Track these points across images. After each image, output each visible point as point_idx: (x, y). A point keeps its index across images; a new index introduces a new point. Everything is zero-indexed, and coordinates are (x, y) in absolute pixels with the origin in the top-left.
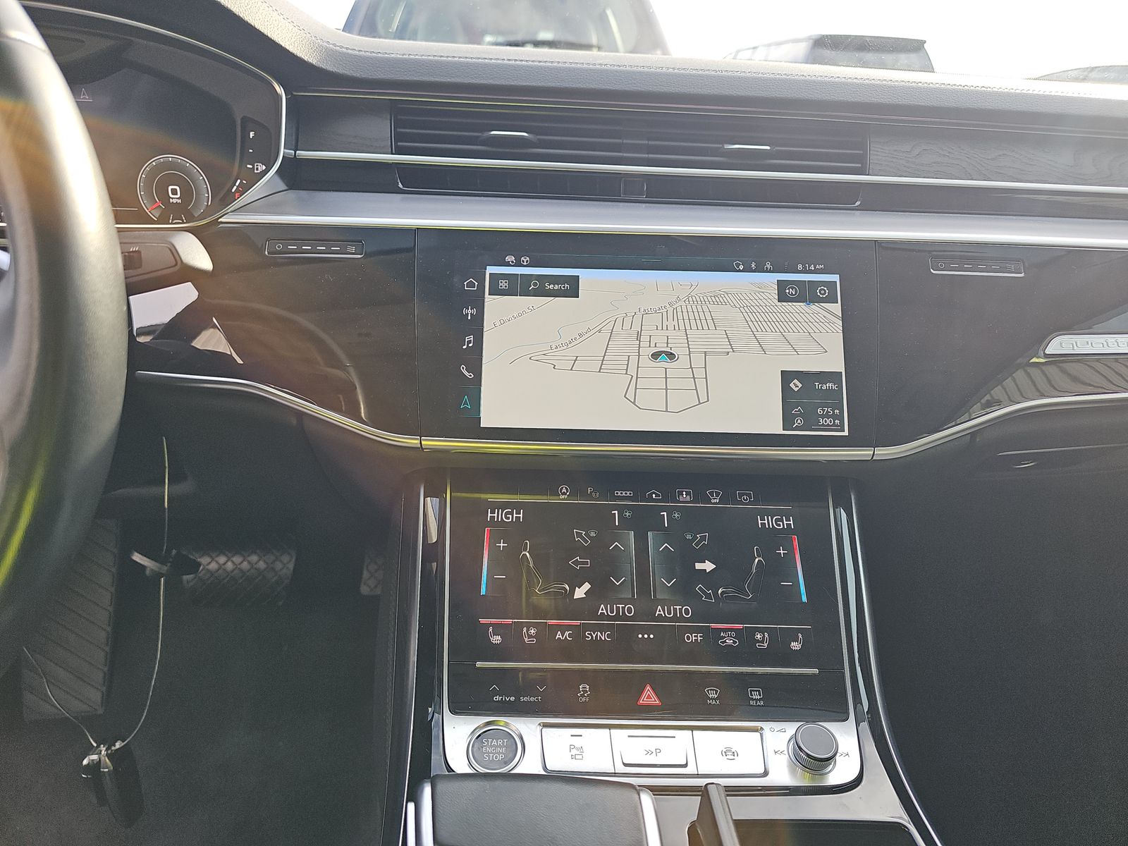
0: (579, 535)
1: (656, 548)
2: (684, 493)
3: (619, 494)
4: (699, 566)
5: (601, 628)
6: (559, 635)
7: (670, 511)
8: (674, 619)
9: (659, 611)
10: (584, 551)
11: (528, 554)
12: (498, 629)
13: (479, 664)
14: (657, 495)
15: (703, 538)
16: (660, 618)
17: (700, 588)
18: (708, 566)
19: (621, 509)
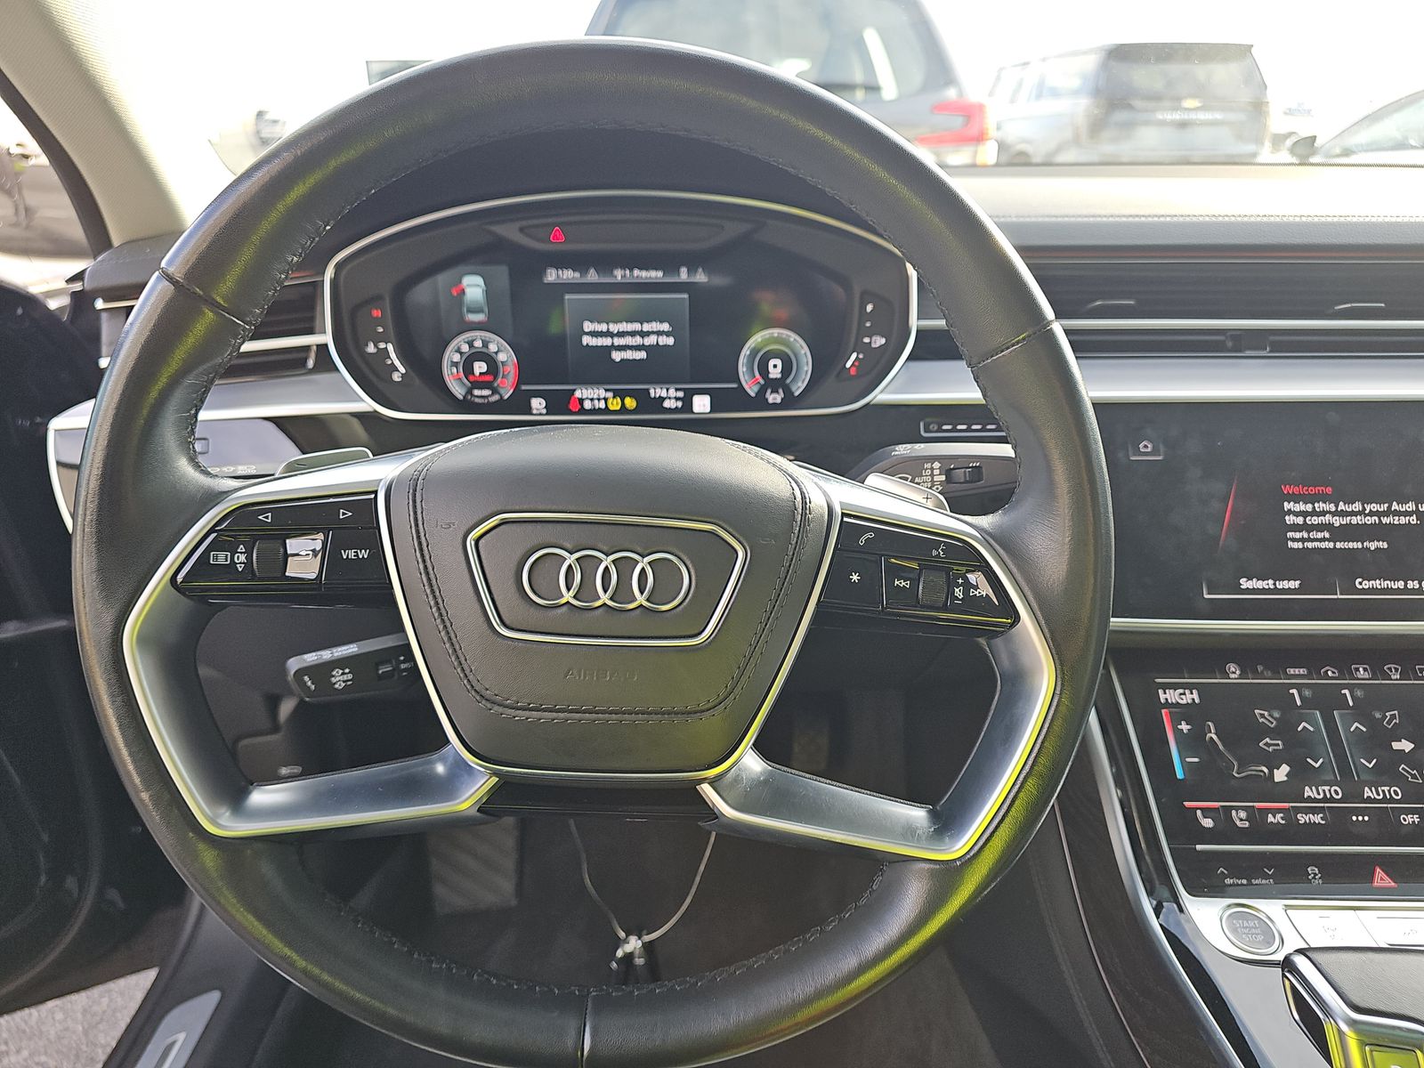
0: (1262, 716)
1: (1347, 729)
2: (1361, 669)
3: (1292, 672)
4: (1396, 746)
5: (1314, 811)
6: (1270, 818)
7: (1351, 688)
8: (1384, 800)
9: (1367, 793)
10: (1273, 733)
11: (1214, 737)
12: (1207, 812)
13: (1199, 847)
14: (1333, 673)
15: (1393, 717)
16: (1369, 800)
17: (1403, 769)
18: (1406, 746)
19: (1299, 687)
